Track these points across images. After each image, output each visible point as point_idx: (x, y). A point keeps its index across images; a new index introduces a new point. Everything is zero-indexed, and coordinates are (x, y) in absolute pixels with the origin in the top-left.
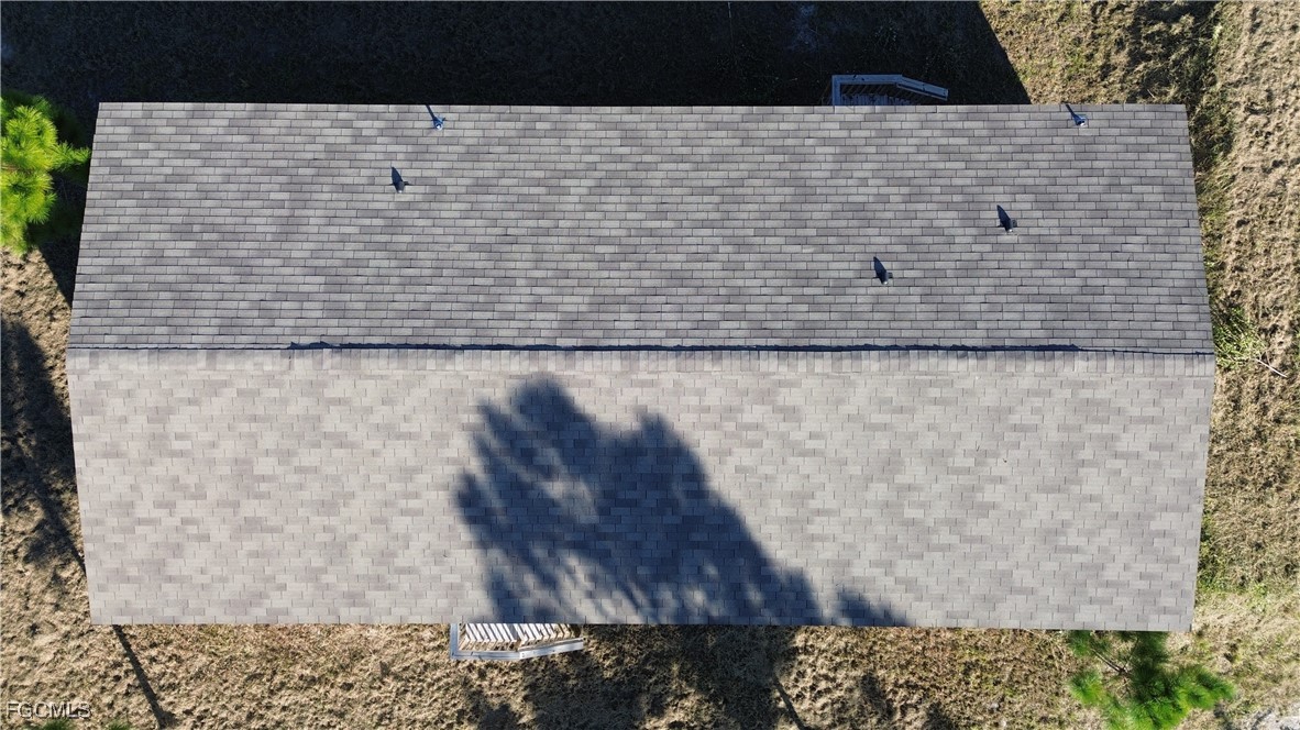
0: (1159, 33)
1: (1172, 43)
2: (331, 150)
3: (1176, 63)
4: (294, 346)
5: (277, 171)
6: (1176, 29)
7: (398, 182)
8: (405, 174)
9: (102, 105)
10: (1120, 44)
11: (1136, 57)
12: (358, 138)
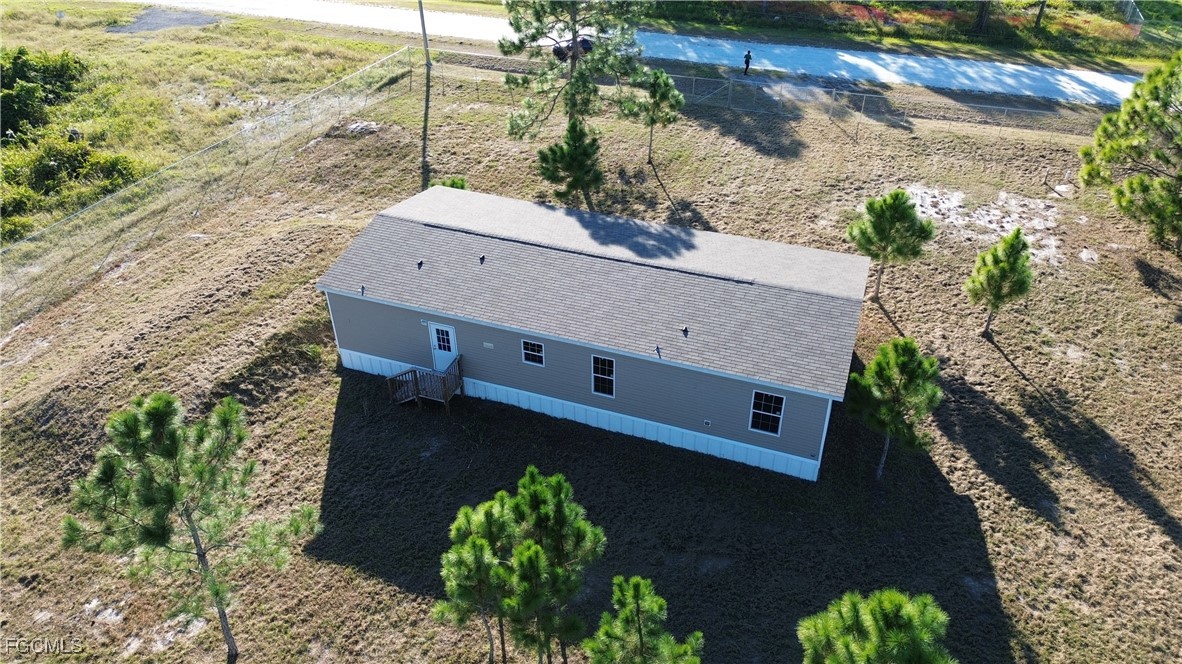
0: (258, 392)
1: (257, 384)
2: (715, 350)
3: (263, 376)
4: (751, 284)
5: (747, 348)
6: (250, 387)
7: (685, 332)
8: (682, 334)
9: (842, 400)
10: (277, 400)
11: (276, 390)
12: (701, 353)
